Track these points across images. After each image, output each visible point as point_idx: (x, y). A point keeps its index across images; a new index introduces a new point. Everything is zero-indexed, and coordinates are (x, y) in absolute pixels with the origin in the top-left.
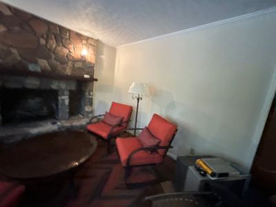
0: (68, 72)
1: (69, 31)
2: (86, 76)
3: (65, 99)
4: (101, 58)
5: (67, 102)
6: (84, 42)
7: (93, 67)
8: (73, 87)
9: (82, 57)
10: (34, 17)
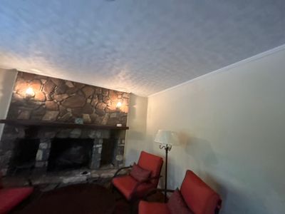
1: (109, 90)
2: (119, 125)
3: (99, 147)
4: (134, 108)
5: (100, 150)
6: (120, 96)
7: (126, 116)
8: (107, 135)
9: (117, 109)
10: (86, 85)
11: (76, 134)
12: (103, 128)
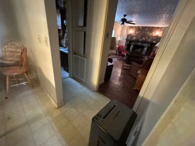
0: (149, 41)
2: (154, 42)
3: (146, 49)
5: (146, 50)
6: (159, 29)
7: (160, 38)
8: (149, 45)
10: (146, 27)
11: (140, 44)
12: (148, 43)
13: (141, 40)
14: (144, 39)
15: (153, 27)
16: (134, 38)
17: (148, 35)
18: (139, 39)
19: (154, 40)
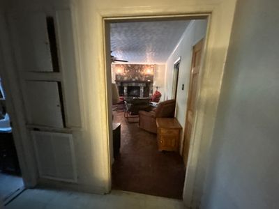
0: (143, 80)
2: (149, 81)
3: (142, 90)
6: (149, 67)
7: (153, 76)
8: (145, 85)
9: (148, 73)
10: (135, 65)
11: (134, 84)
12: (143, 82)
13: (134, 80)
14: (137, 78)
15: (142, 65)
16: (125, 79)
17: (139, 74)
18: (131, 80)
19: (148, 78)
